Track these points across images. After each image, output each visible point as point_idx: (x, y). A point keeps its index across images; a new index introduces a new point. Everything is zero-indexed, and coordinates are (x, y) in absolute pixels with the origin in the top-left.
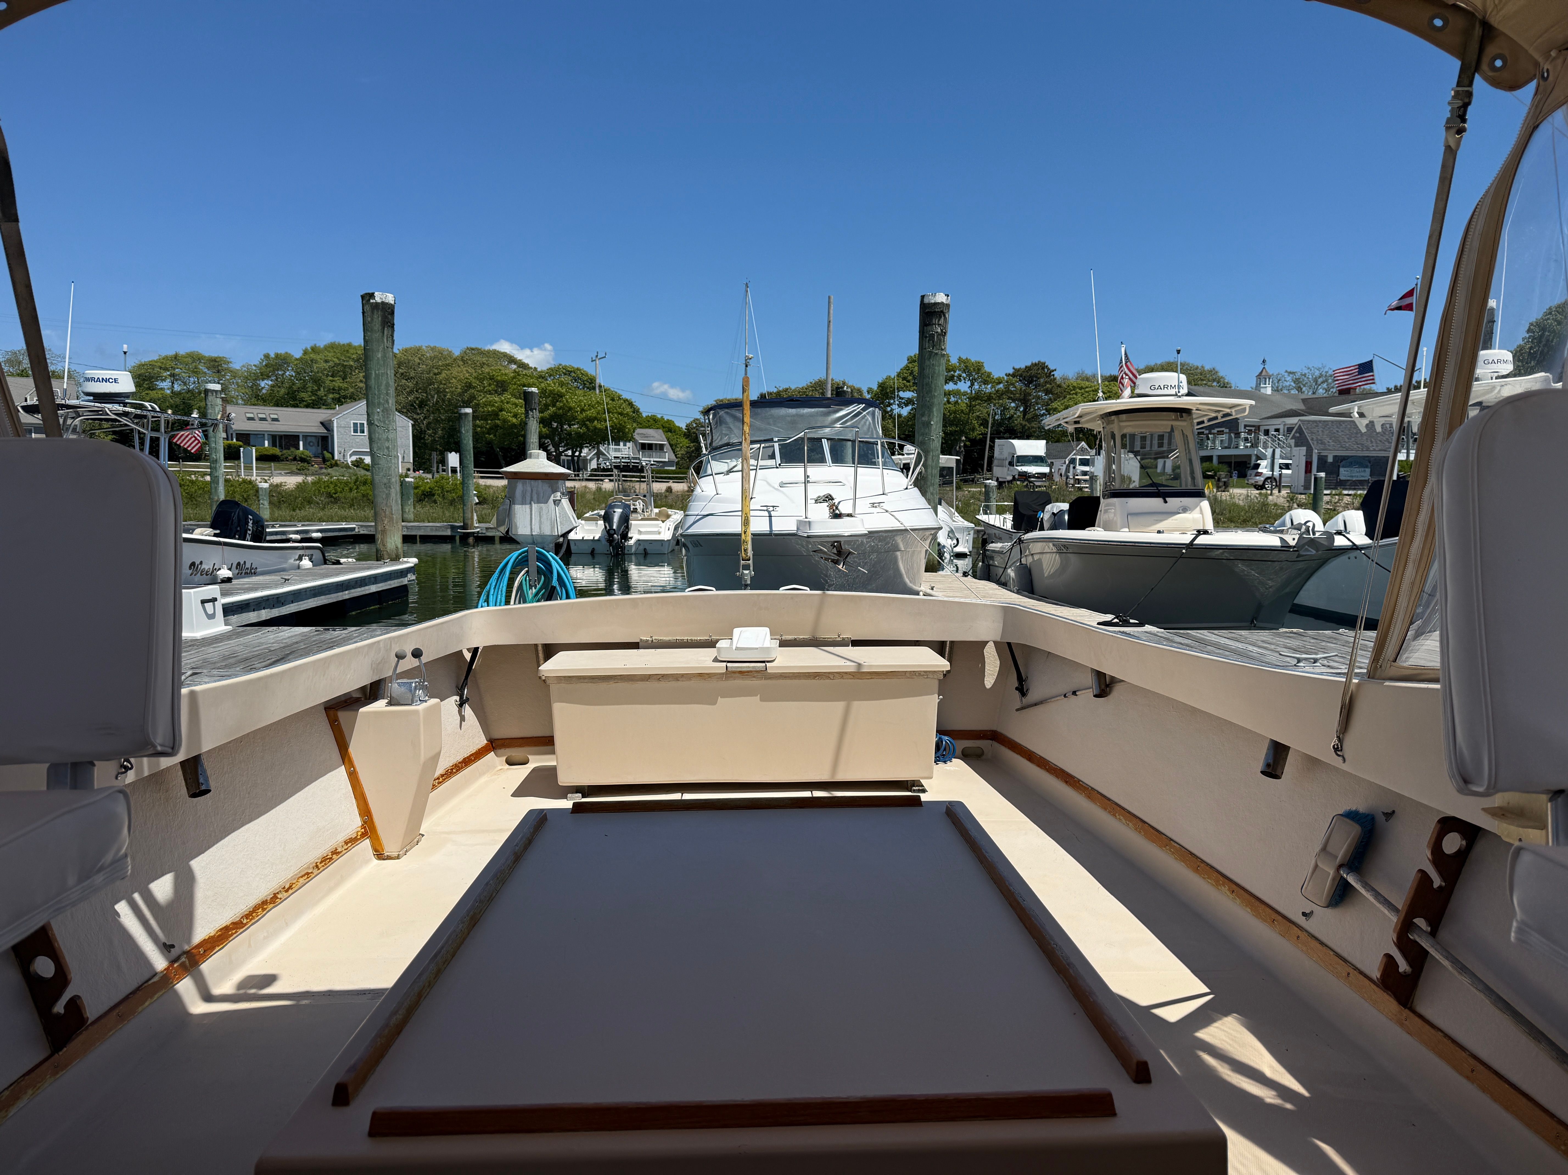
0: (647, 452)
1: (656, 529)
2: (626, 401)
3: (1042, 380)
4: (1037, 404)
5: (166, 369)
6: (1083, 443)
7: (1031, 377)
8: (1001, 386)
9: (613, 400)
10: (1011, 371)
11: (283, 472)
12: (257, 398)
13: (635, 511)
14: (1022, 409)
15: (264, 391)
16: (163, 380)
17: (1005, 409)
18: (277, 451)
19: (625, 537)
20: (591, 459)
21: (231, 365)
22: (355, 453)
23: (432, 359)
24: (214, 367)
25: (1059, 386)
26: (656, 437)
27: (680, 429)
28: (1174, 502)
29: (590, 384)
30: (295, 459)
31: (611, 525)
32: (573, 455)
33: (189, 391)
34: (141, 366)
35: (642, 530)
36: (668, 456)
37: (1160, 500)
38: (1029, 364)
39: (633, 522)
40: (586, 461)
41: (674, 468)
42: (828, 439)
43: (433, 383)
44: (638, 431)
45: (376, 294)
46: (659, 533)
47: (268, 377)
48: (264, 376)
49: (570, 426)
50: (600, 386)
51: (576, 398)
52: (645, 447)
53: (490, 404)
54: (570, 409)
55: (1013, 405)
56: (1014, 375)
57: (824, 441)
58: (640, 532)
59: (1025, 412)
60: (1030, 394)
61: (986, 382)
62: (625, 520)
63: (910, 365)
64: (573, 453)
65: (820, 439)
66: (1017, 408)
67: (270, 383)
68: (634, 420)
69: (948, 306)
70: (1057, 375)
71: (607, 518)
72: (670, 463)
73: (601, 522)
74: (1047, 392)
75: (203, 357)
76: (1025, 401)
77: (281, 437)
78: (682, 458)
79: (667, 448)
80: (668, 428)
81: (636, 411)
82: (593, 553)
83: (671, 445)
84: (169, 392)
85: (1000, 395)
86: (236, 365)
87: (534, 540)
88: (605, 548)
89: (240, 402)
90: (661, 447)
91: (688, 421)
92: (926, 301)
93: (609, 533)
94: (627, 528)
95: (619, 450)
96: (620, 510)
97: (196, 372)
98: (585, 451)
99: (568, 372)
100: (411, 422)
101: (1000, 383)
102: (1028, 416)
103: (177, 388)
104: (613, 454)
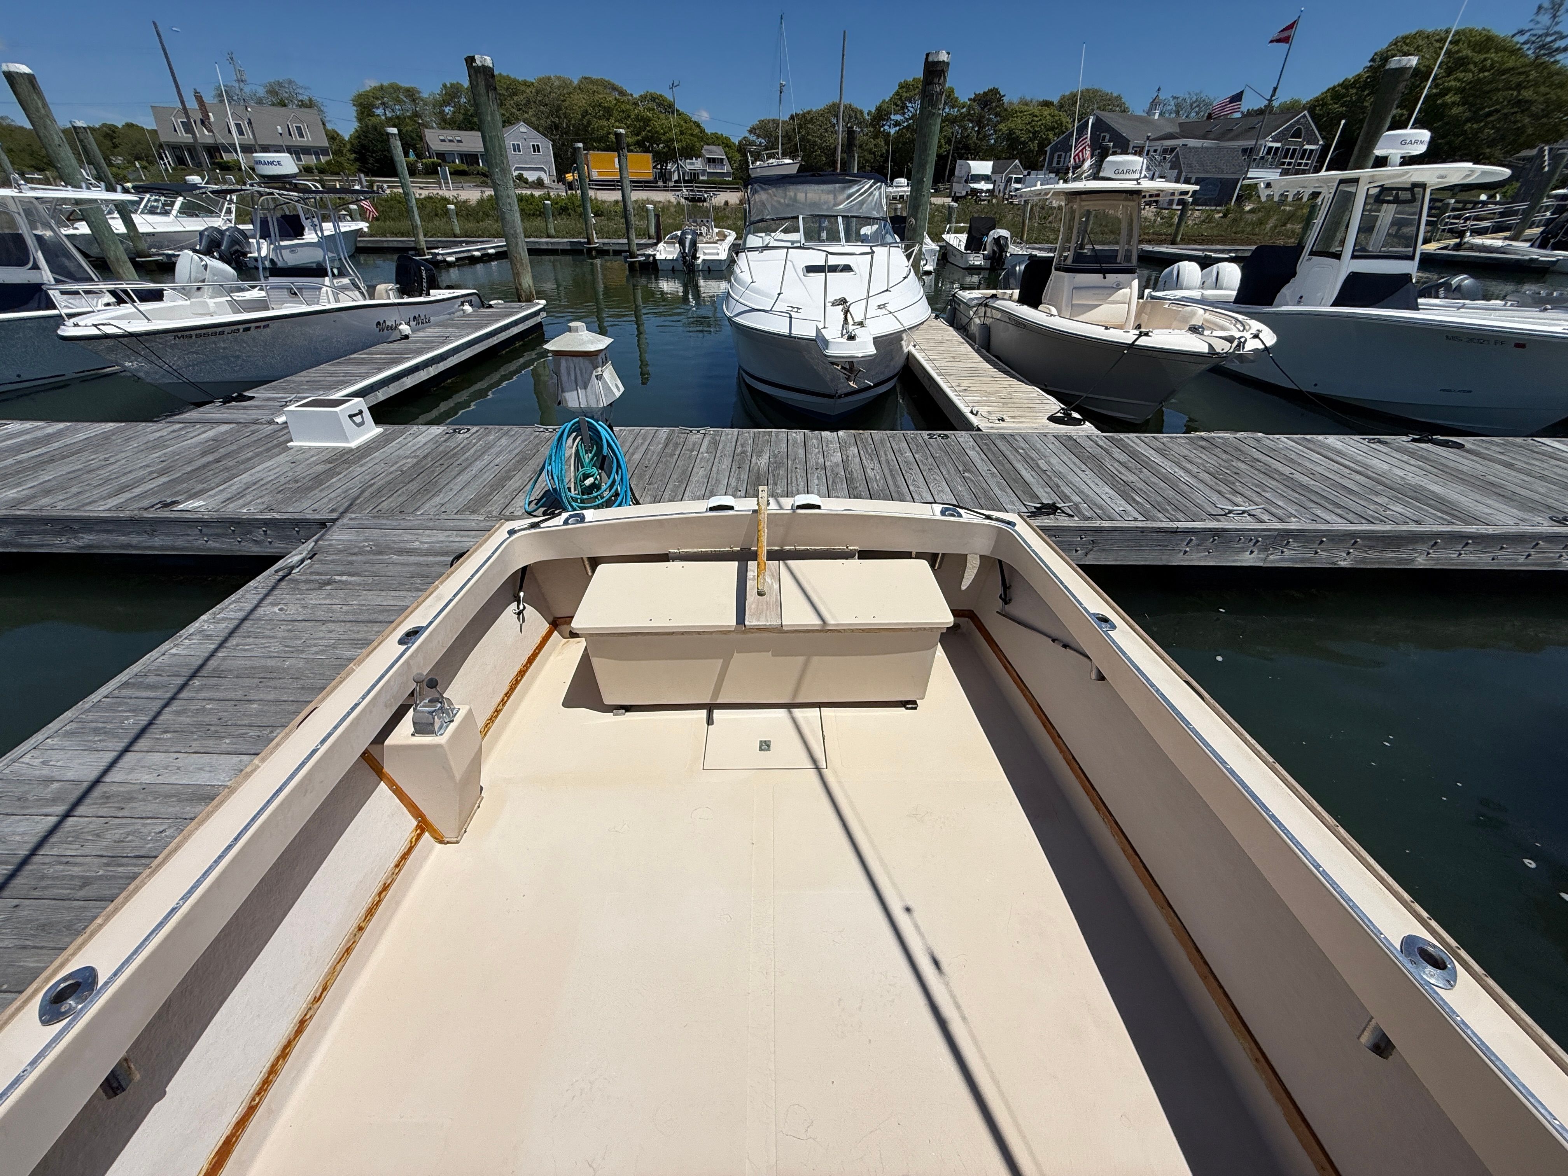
0: (712, 165)
1: (715, 251)
2: (695, 123)
3: (994, 104)
4: (988, 125)
5: (377, 99)
6: (1017, 161)
7: (987, 101)
8: (964, 110)
9: (685, 122)
10: (973, 96)
11: (471, 185)
12: (446, 123)
13: (701, 234)
14: (976, 129)
15: (449, 116)
16: (378, 108)
17: (965, 129)
18: (465, 167)
19: (695, 258)
20: (674, 171)
21: (421, 95)
22: (517, 169)
23: (559, 87)
24: (409, 96)
25: (1006, 110)
26: (718, 152)
27: (734, 144)
28: (1112, 278)
29: (669, 108)
30: (478, 174)
31: (684, 250)
32: (661, 169)
33: (398, 117)
34: (360, 96)
35: (706, 251)
36: (727, 168)
37: (1101, 276)
38: (986, 90)
39: (700, 245)
40: (671, 173)
41: (730, 179)
42: (843, 217)
43: (561, 109)
44: (705, 147)
45: (476, 56)
46: (718, 254)
47: (449, 104)
48: (446, 103)
49: (658, 145)
50: (678, 111)
51: (661, 122)
52: (711, 161)
53: (602, 127)
54: (657, 132)
55: (971, 125)
56: (974, 100)
57: (840, 218)
58: (705, 254)
59: (978, 132)
60: (984, 117)
61: (953, 107)
62: (694, 244)
63: (900, 91)
64: (662, 167)
65: (837, 216)
66: (973, 128)
67: (452, 109)
68: (701, 139)
69: (948, 64)
70: (1006, 100)
71: (682, 243)
72: (727, 174)
73: (677, 245)
74: (997, 115)
75: (401, 87)
76: (979, 122)
77: (466, 155)
78: (736, 170)
79: (726, 162)
80: (726, 143)
81: (702, 131)
82: (673, 270)
83: (728, 158)
84: (383, 118)
85: (963, 117)
86: (425, 95)
87: (585, 413)
88: (680, 266)
89: (435, 125)
90: (722, 160)
91: (740, 139)
92: (930, 59)
93: (683, 254)
94: (696, 251)
95: (693, 164)
96: (690, 237)
97: (398, 101)
98: (670, 165)
99: (653, 98)
100: (550, 143)
101: (963, 107)
102: (980, 136)
103: (389, 114)
104: (689, 167)
